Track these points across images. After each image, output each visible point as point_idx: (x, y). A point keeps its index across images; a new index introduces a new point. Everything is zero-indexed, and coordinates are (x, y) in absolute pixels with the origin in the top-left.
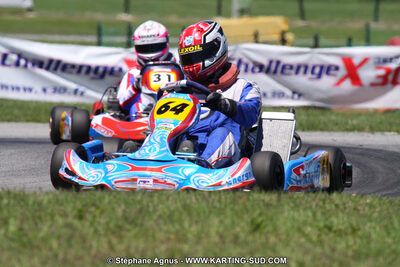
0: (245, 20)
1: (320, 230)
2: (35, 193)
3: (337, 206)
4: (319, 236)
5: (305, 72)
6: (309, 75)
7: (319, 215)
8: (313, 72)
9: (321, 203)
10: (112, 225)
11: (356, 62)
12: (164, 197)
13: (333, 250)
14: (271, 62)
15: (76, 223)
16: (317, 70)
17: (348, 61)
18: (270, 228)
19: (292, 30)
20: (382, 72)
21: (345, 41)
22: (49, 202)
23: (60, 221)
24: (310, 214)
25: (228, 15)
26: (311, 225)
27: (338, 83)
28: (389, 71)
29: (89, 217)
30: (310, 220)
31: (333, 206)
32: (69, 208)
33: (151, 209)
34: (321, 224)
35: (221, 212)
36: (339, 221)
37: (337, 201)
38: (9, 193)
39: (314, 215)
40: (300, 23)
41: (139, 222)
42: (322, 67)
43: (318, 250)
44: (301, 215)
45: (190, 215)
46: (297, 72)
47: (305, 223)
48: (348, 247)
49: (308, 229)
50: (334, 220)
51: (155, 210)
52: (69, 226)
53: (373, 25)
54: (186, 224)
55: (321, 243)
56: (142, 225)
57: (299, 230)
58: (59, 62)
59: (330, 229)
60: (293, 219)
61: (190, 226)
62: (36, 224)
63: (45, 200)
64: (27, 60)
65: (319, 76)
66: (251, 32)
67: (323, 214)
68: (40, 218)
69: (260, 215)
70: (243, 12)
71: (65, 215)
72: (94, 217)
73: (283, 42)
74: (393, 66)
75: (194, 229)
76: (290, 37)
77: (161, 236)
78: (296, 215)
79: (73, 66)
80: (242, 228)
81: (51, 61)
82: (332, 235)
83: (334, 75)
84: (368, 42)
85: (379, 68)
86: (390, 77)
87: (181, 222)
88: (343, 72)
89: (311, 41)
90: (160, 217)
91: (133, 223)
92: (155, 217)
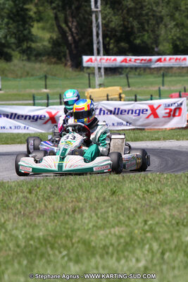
0: (102, 89)
1: (144, 192)
2: (8, 182)
3: (151, 180)
4: (143, 195)
5: (132, 113)
6: (134, 114)
8: (135, 113)
9: (143, 179)
10: (45, 196)
11: (155, 107)
12: (69, 180)
13: (150, 202)
14: (115, 109)
15: (28, 195)
16: (138, 112)
17: (151, 107)
18: (120, 193)
19: (124, 93)
20: (168, 111)
21: (149, 96)
22: (15, 186)
23: (21, 195)
24: (138, 184)
25: (94, 88)
26: (139, 190)
27: (148, 117)
28: (171, 110)
29: (34, 192)
30: (139, 187)
31: (149, 180)
32: (25, 188)
33: (63, 186)
34: (144, 190)
35: (96, 186)
36: (152, 187)
37: (151, 177)
39: (140, 185)
40: (128, 89)
41: (58, 193)
42: (140, 110)
43: (143, 202)
44: (134, 186)
45: (82, 188)
46: (128, 113)
47: (136, 189)
48: (157, 200)
49: (138, 192)
50: (150, 187)
51: (65, 187)
52: (25, 197)
53: (162, 88)
54: (81, 194)
55: (144, 199)
56: (59, 195)
57: (134, 193)
58: (16, 114)
59: (148, 191)
60: (131, 187)
63: (13, 185)
64: (1, 114)
65: (139, 114)
66: (106, 95)
67: (144, 184)
68: (11, 194)
69: (115, 186)
70: (100, 85)
71: (23, 192)
72: (37, 192)
73: (120, 98)
74: (173, 108)
75: (84, 195)
76: (123, 96)
77: (69, 199)
78: (132, 185)
79: (22, 116)
80: (107, 194)
81: (12, 114)
82: (149, 194)
83: (145, 114)
84: (160, 97)
85: (166, 109)
86: (172, 113)
87: (78, 192)
88: (149, 112)
89: (134, 98)
90: (68, 190)
91: (55, 194)
92: (65, 190)
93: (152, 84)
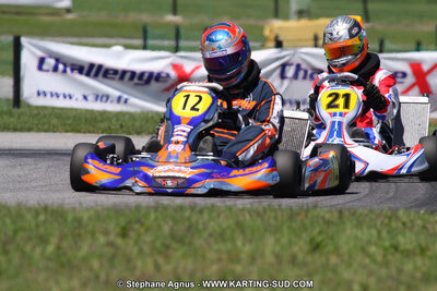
0: (304, 22)
1: (386, 249)
2: (74, 209)
3: (404, 224)
4: (384, 256)
7: (384, 234)
9: (386, 221)
10: (158, 244)
11: (425, 68)
12: (214, 214)
13: (400, 271)
15: (119, 241)
17: (416, 68)
18: (330, 248)
21: (413, 45)
22: (90, 218)
23: (102, 239)
24: (374, 232)
25: (286, 18)
26: (375, 244)
27: (406, 91)
29: (132, 234)
30: (375, 238)
31: (400, 224)
32: (112, 226)
33: (201, 227)
34: (387, 244)
35: (277, 230)
36: (406, 240)
37: (404, 219)
38: (46, 208)
39: (379, 233)
41: (187, 240)
43: (383, 272)
44: (365, 234)
45: (243, 232)
47: (369, 243)
48: (416, 268)
49: (373, 249)
50: (401, 239)
51: (205, 228)
52: (111, 244)
54: (239, 243)
55: (386, 264)
56: (190, 244)
57: (363, 250)
58: (100, 67)
59: (396, 248)
60: (356, 238)
61: (244, 244)
62: (76, 242)
63: (85, 216)
64: (65, 65)
66: (312, 36)
67: (389, 232)
68: (79, 235)
69: (320, 233)
70: (301, 14)
71: (106, 233)
72: (139, 235)
75: (248, 248)
77: (211, 255)
78: (359, 233)
79: (116, 72)
80: (300, 248)
81: (92, 66)
82: (398, 256)
83: (402, 83)
87: (233, 240)
88: (410, 79)
89: (376, 45)
90: (211, 235)
91: (181, 241)
92: (205, 235)
93: (421, 16)
